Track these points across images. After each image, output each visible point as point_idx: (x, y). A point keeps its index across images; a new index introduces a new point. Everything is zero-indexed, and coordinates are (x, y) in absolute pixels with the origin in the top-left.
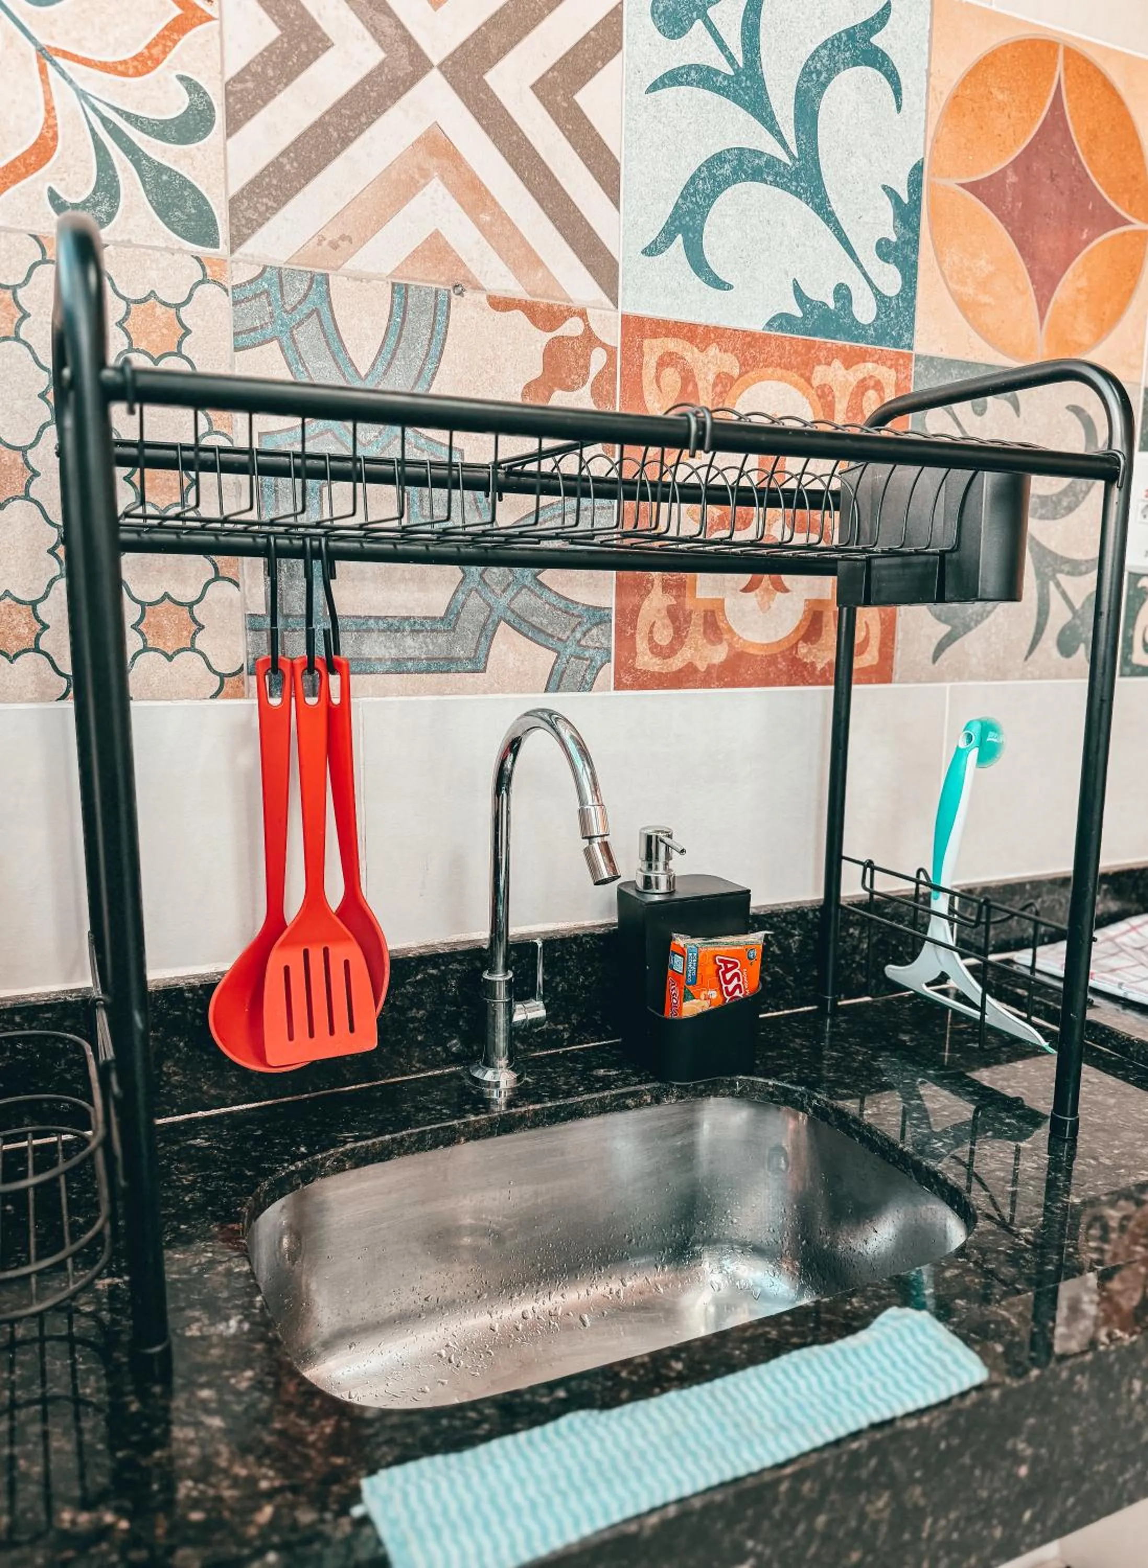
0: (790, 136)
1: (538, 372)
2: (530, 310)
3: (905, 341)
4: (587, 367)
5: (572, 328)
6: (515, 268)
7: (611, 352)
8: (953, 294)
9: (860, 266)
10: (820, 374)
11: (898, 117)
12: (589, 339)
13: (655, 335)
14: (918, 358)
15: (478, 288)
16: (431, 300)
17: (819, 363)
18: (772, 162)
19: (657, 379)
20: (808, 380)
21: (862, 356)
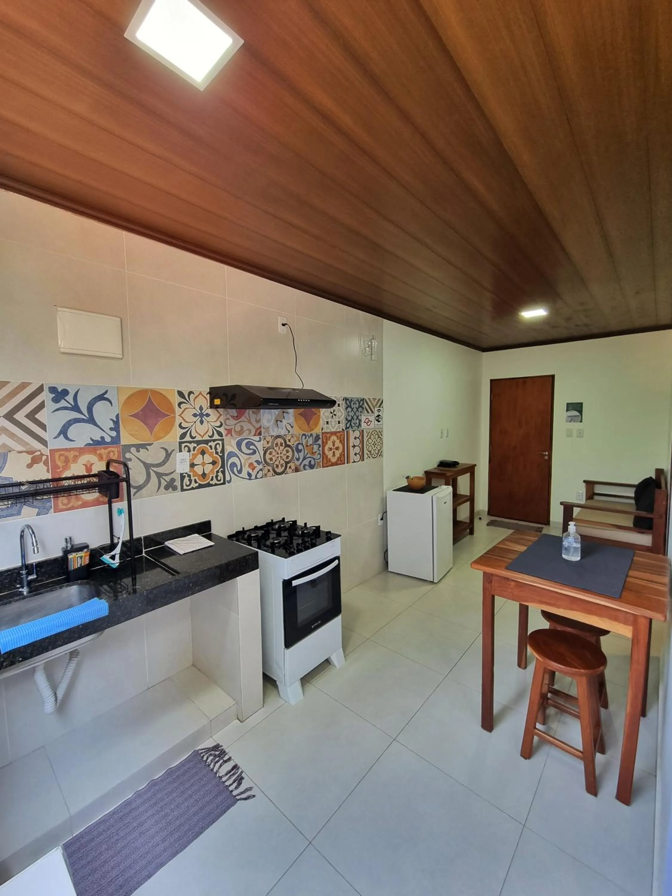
0: (86, 414)
1: (30, 462)
2: (28, 452)
3: (119, 443)
4: (42, 459)
5: (38, 453)
6: (23, 446)
7: (47, 456)
8: (130, 434)
9: (105, 432)
10: (98, 452)
11: (112, 407)
12: (42, 455)
13: (58, 451)
14: (122, 445)
15: (14, 450)
16: (3, 454)
17: (98, 450)
18: (83, 419)
19: (59, 459)
20: (96, 453)
21: (109, 447)
